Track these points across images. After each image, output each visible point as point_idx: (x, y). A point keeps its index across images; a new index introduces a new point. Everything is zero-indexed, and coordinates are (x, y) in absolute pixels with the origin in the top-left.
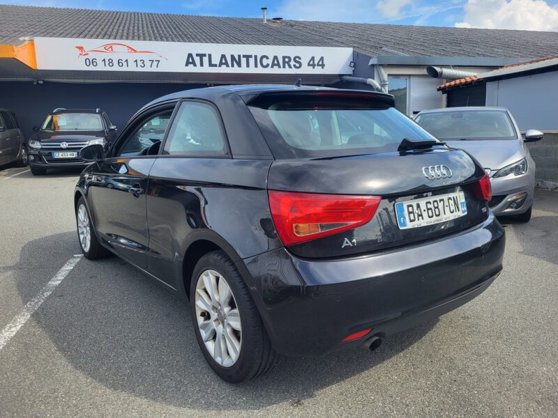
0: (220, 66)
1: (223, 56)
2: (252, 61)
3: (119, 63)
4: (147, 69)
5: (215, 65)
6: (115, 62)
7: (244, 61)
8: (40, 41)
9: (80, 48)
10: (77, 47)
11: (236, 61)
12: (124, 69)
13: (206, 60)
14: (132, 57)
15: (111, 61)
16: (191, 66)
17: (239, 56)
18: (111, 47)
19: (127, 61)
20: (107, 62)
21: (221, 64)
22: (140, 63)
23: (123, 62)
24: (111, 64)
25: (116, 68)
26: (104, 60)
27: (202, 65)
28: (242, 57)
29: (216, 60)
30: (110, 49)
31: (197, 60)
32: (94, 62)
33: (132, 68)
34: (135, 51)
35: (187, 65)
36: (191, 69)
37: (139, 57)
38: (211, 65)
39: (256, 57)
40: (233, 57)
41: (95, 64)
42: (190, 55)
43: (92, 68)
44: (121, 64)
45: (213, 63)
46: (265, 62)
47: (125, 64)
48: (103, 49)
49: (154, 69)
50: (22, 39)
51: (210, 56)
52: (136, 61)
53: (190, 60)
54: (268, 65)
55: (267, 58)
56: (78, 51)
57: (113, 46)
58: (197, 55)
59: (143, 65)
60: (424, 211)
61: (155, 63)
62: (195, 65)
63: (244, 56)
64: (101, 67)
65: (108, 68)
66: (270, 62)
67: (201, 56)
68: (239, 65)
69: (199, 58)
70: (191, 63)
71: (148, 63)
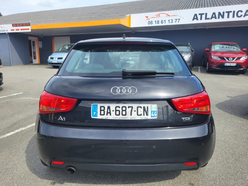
0: (211, 19)
1: (214, 13)
2: (231, 14)
3: (161, 22)
4: (174, 23)
5: (209, 19)
6: (160, 22)
7: (226, 15)
8: (133, 16)
9: (147, 17)
10: (146, 17)
11: (221, 15)
12: (164, 24)
13: (204, 16)
14: (167, 19)
15: (158, 21)
16: (195, 20)
17: (224, 13)
18: (159, 15)
19: (165, 21)
20: (157, 22)
21: (212, 17)
22: (171, 21)
24: (158, 23)
25: (160, 24)
26: (156, 21)
27: (201, 19)
28: (225, 12)
29: (209, 16)
31: (199, 17)
32: (151, 22)
33: (167, 24)
34: (169, 16)
35: (193, 20)
36: (195, 22)
37: (170, 18)
38: (206, 18)
40: (219, 13)
41: (152, 23)
42: (196, 15)
43: (150, 25)
44: (162, 22)
45: (207, 17)
46: (240, 14)
47: (164, 22)
48: (156, 16)
49: (177, 23)
50: (126, 16)
51: (206, 14)
52: (169, 20)
53: (195, 17)
54: (241, 16)
55: (241, 11)
56: (146, 18)
57: (160, 15)
58: (199, 14)
59: (172, 22)
60: (113, 111)
61: (178, 20)
62: (197, 19)
63: (226, 12)
64: (154, 25)
65: (157, 25)
66: (243, 14)
67: (201, 15)
68: (223, 17)
69: (200, 16)
70: (195, 19)
71: (174, 21)
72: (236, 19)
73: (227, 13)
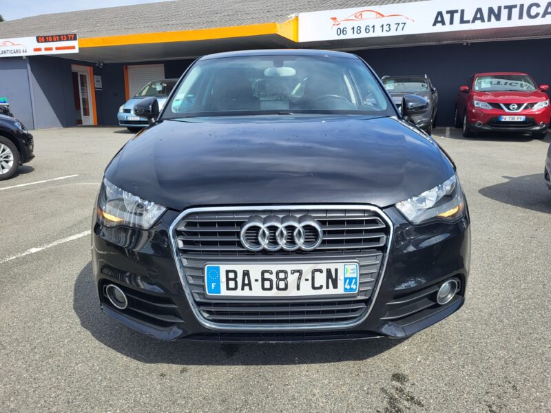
0: (473, 21)
1: (479, 10)
2: (515, 12)
3: (366, 29)
4: (393, 33)
5: (468, 22)
6: (363, 30)
7: (504, 13)
8: (305, 17)
9: (334, 19)
10: (332, 18)
11: (495, 14)
12: (371, 35)
13: (457, 17)
14: (378, 22)
15: (359, 29)
16: (439, 25)
17: (500, 8)
18: (361, 14)
19: (374, 26)
20: (356, 30)
21: (475, 19)
22: (386, 28)
23: (370, 28)
24: (359, 32)
25: (363, 35)
26: (353, 28)
27: (451, 22)
28: (503, 8)
29: (469, 16)
30: (360, 17)
31: (447, 17)
32: (343, 31)
33: (378, 33)
34: (383, 16)
35: (434, 25)
36: (440, 28)
37: (384, 21)
38: (462, 21)
39: (522, 6)
40: (491, 10)
41: (345, 32)
42: (440, 14)
43: (342, 37)
44: (367, 31)
45: (465, 19)
46: (534, 11)
47: (371, 30)
48: (353, 18)
49: (400, 33)
50: (289, 17)
51: (463, 11)
52: (383, 26)
53: (440, 18)
54: (537, 15)
55: (538, 5)
56: (332, 22)
57: (363, 14)
58: (448, 12)
59: (388, 29)
61: (401, 26)
63: (506, 7)
64: (350, 35)
65: (356, 36)
66: (541, 10)
67: (452, 13)
68: (498, 18)
69: (449, 15)
70: (439, 22)
71: (393, 27)
72: (526, 22)
73: (507, 10)
